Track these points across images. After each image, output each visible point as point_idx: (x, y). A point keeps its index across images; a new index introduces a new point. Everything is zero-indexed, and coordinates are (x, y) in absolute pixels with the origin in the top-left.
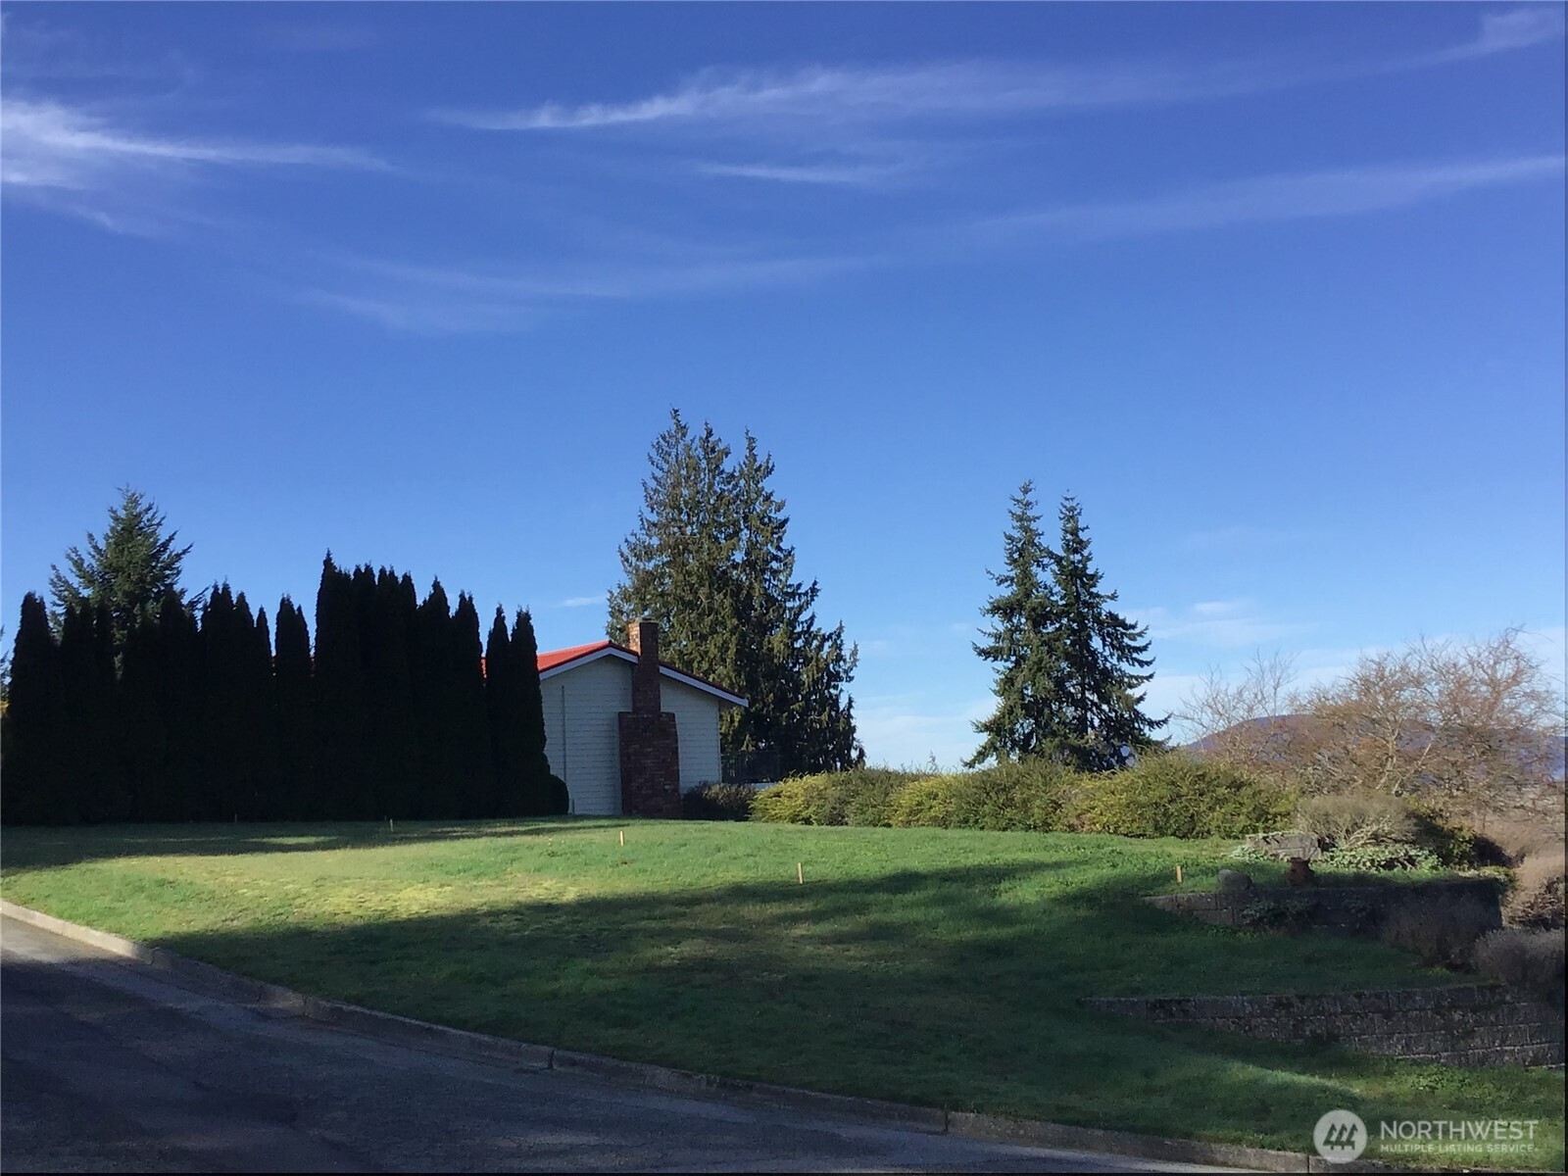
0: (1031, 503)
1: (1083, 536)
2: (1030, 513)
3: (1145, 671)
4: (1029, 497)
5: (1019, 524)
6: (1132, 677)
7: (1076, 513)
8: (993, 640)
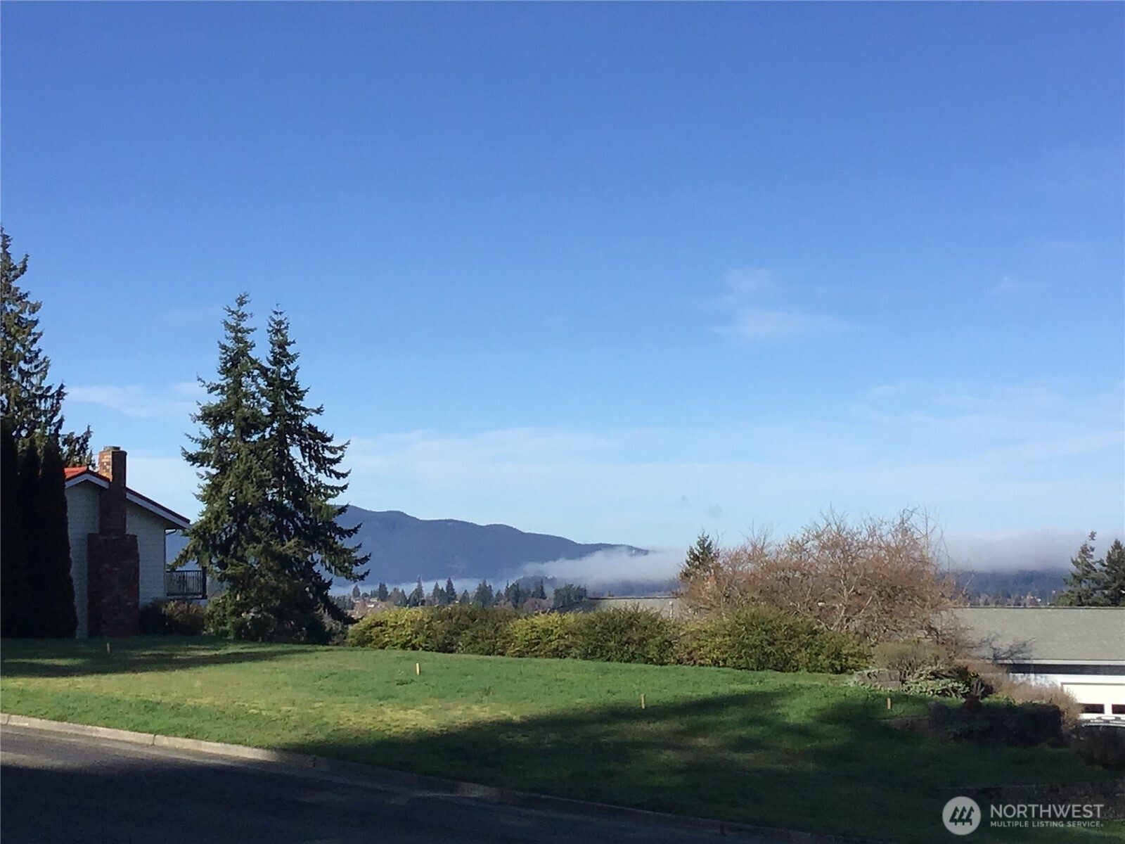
0: (246, 315)
1: (290, 350)
2: (244, 325)
3: (340, 483)
4: (244, 309)
5: (233, 335)
6: (327, 487)
7: (283, 327)
8: (200, 445)
